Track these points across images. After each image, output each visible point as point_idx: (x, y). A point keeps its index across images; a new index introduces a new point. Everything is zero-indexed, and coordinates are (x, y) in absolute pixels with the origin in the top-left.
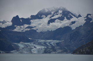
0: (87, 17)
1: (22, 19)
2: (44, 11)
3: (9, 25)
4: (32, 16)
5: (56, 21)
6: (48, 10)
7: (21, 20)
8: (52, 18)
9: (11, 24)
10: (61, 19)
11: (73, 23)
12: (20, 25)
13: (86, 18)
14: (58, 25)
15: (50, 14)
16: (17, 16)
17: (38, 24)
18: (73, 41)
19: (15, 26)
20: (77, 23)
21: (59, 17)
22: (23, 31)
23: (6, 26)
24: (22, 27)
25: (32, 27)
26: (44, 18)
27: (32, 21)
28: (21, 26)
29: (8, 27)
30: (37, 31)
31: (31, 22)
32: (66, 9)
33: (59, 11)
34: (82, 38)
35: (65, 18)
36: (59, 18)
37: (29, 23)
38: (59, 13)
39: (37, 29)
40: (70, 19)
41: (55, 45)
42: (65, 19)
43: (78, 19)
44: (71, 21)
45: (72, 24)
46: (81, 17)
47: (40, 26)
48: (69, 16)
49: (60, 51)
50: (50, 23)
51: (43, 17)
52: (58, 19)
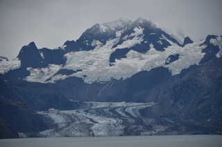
0: (207, 42)
1: (45, 50)
2: (98, 29)
3: (14, 66)
4: (67, 43)
5: (128, 53)
6: (106, 28)
7: (42, 55)
8: (120, 47)
9: (17, 64)
10: (142, 49)
11: (174, 58)
12: (40, 67)
13: (204, 47)
14: (135, 63)
15: (114, 36)
16: (32, 44)
17: (87, 63)
18: (181, 104)
19: (28, 69)
20: (183, 58)
21: (137, 45)
22: (49, 81)
23: (7, 69)
24: (45, 70)
25: (71, 72)
26: (98, 49)
27: (67, 55)
28: (43, 69)
29: (12, 73)
30: (86, 81)
31: (66, 59)
32: (152, 25)
33: (136, 29)
34: (205, 95)
35: (151, 45)
36: (136, 48)
37: (62, 61)
38: (136, 34)
39: (85, 76)
40: (164, 50)
41: (138, 113)
42: (152, 49)
43: (186, 50)
44: (169, 54)
45: (171, 62)
46: (192, 42)
47: (92, 68)
48: (160, 42)
49: (162, 128)
50: (116, 60)
51: (96, 45)
52: (135, 50)
